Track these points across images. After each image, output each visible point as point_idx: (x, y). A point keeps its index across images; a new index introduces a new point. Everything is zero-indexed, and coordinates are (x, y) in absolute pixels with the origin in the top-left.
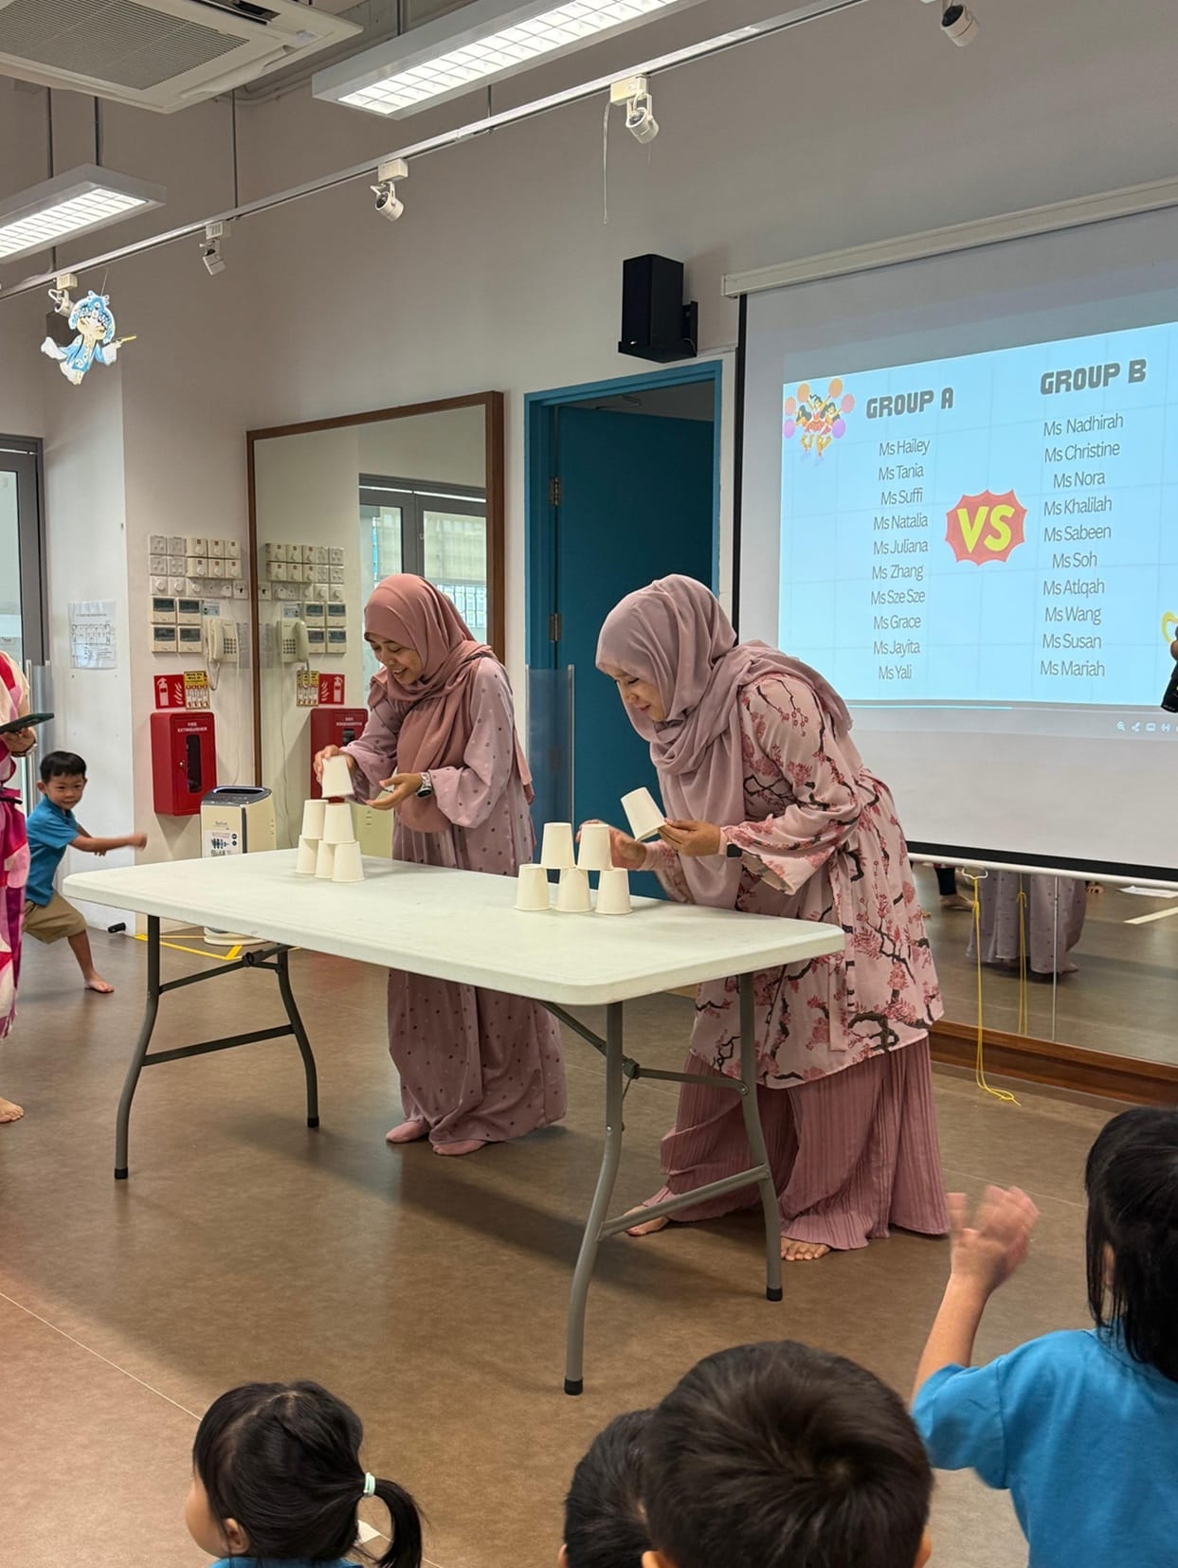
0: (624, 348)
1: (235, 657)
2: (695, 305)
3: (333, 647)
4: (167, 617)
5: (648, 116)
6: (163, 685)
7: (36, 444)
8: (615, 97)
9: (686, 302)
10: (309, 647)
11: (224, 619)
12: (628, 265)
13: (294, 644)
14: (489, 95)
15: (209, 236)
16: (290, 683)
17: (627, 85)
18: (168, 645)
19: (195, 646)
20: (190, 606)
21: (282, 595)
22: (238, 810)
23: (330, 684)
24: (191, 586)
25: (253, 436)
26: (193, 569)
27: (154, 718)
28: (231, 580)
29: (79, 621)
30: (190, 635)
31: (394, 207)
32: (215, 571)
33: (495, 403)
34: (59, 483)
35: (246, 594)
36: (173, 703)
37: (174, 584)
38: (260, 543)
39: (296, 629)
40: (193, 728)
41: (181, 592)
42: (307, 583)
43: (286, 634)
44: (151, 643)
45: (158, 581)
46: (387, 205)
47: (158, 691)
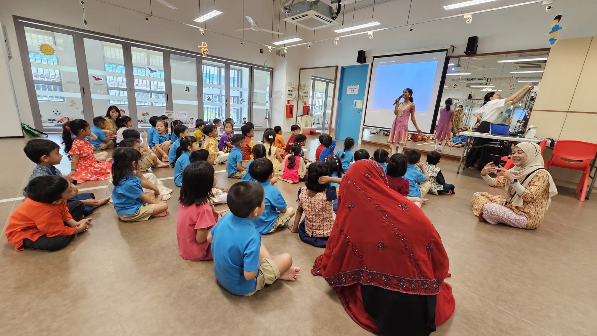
0: (357, 62)
1: (296, 98)
2: (366, 57)
3: (307, 98)
4: (289, 92)
5: (372, 37)
6: (288, 101)
7: (273, 69)
8: (368, 34)
9: (365, 56)
10: (304, 98)
11: (295, 93)
12: (359, 51)
13: (303, 97)
14: (351, 32)
15: (309, 45)
16: (301, 102)
17: (370, 33)
18: (289, 96)
19: (291, 96)
20: (292, 91)
21: (302, 90)
22: (301, 117)
23: (306, 103)
24: (292, 89)
25: (300, 69)
26: (292, 86)
27: (287, 105)
28: (296, 88)
29: (277, 92)
30: (292, 95)
31: (337, 43)
32: (295, 87)
33: (337, 67)
34: (276, 74)
35: (298, 90)
36: (289, 104)
37: (290, 88)
38: (300, 83)
39: (303, 95)
40: (291, 107)
41: (291, 89)
42: (304, 89)
43: (302, 96)
44: (287, 96)
45: (288, 88)
46: (336, 43)
47: (287, 102)
